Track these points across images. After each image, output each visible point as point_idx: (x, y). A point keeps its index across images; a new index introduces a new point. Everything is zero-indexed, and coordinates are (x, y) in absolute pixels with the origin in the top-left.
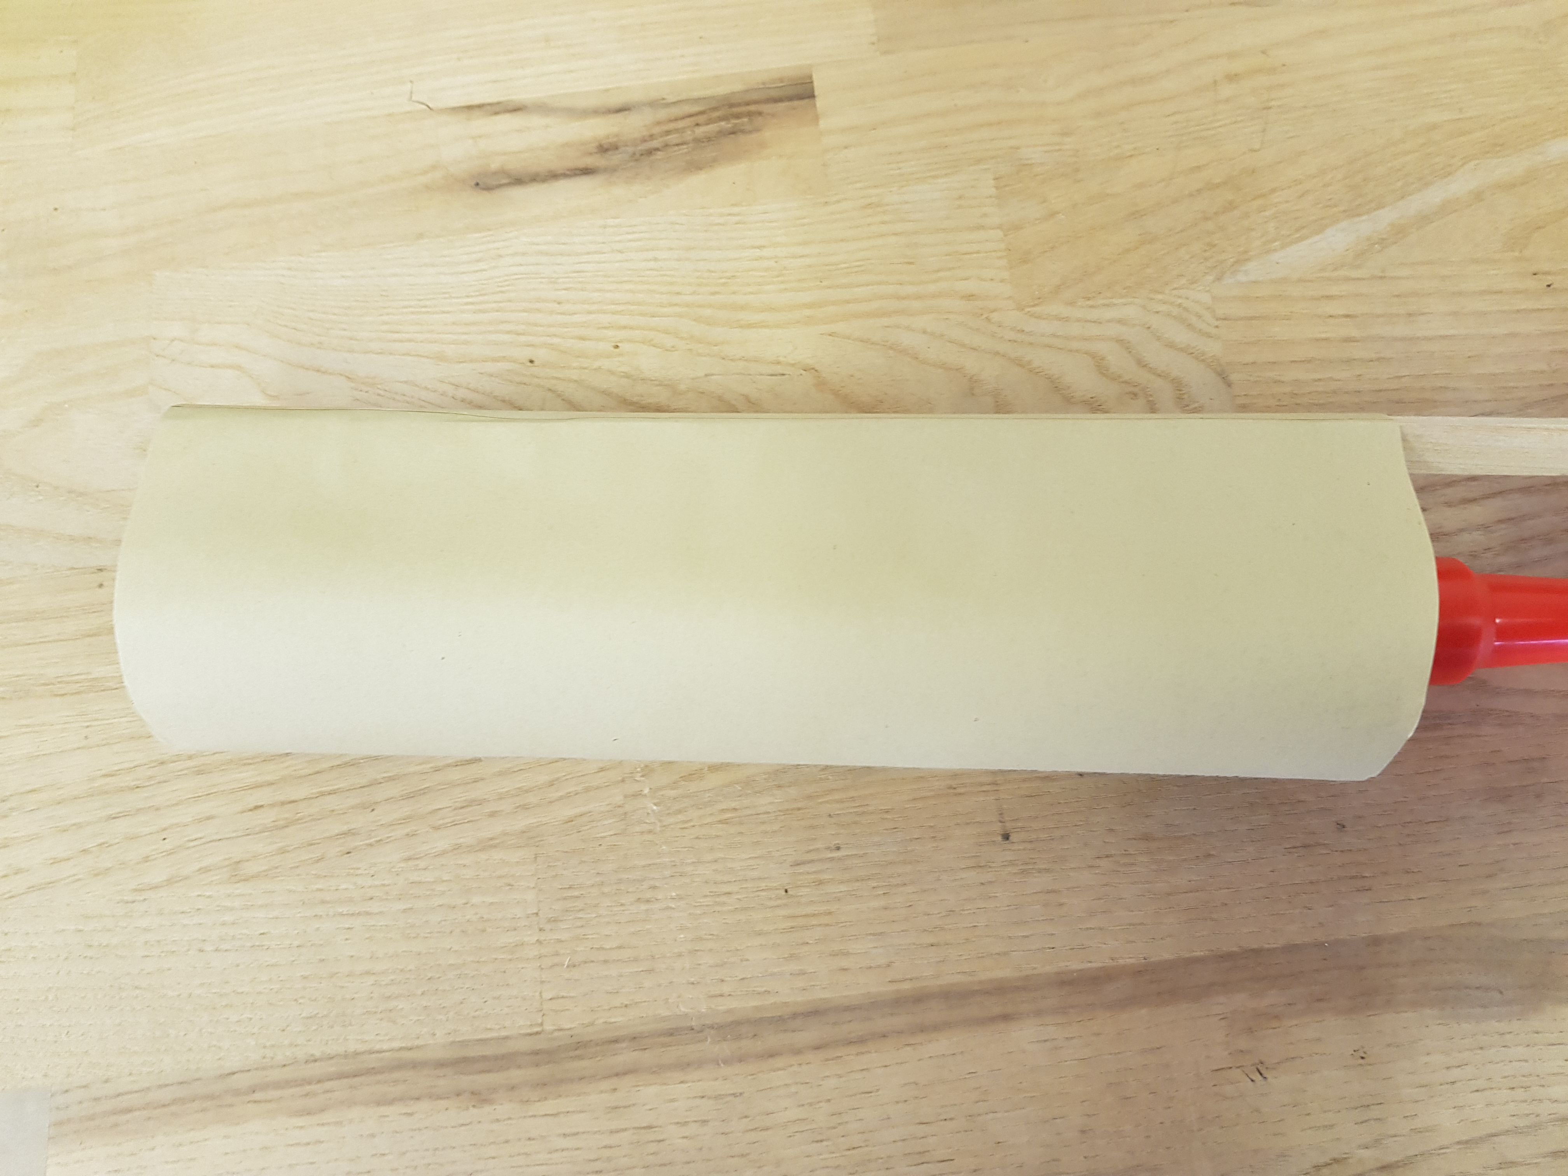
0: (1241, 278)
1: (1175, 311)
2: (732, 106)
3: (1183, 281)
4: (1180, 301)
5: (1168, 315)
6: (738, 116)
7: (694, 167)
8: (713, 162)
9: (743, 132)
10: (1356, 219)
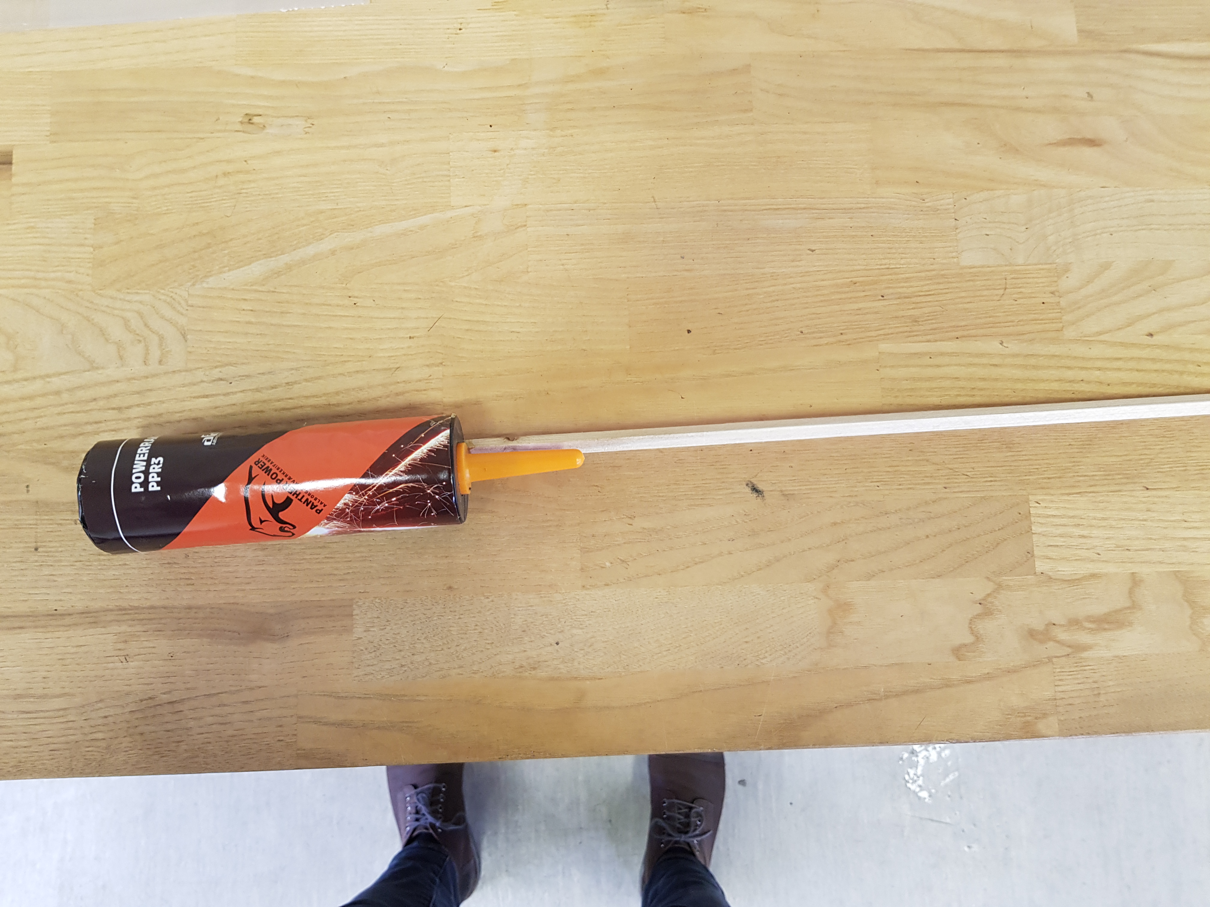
0: (205, 285)
1: (169, 299)
3: (176, 284)
4: (172, 294)
5: (165, 301)
10: (269, 259)
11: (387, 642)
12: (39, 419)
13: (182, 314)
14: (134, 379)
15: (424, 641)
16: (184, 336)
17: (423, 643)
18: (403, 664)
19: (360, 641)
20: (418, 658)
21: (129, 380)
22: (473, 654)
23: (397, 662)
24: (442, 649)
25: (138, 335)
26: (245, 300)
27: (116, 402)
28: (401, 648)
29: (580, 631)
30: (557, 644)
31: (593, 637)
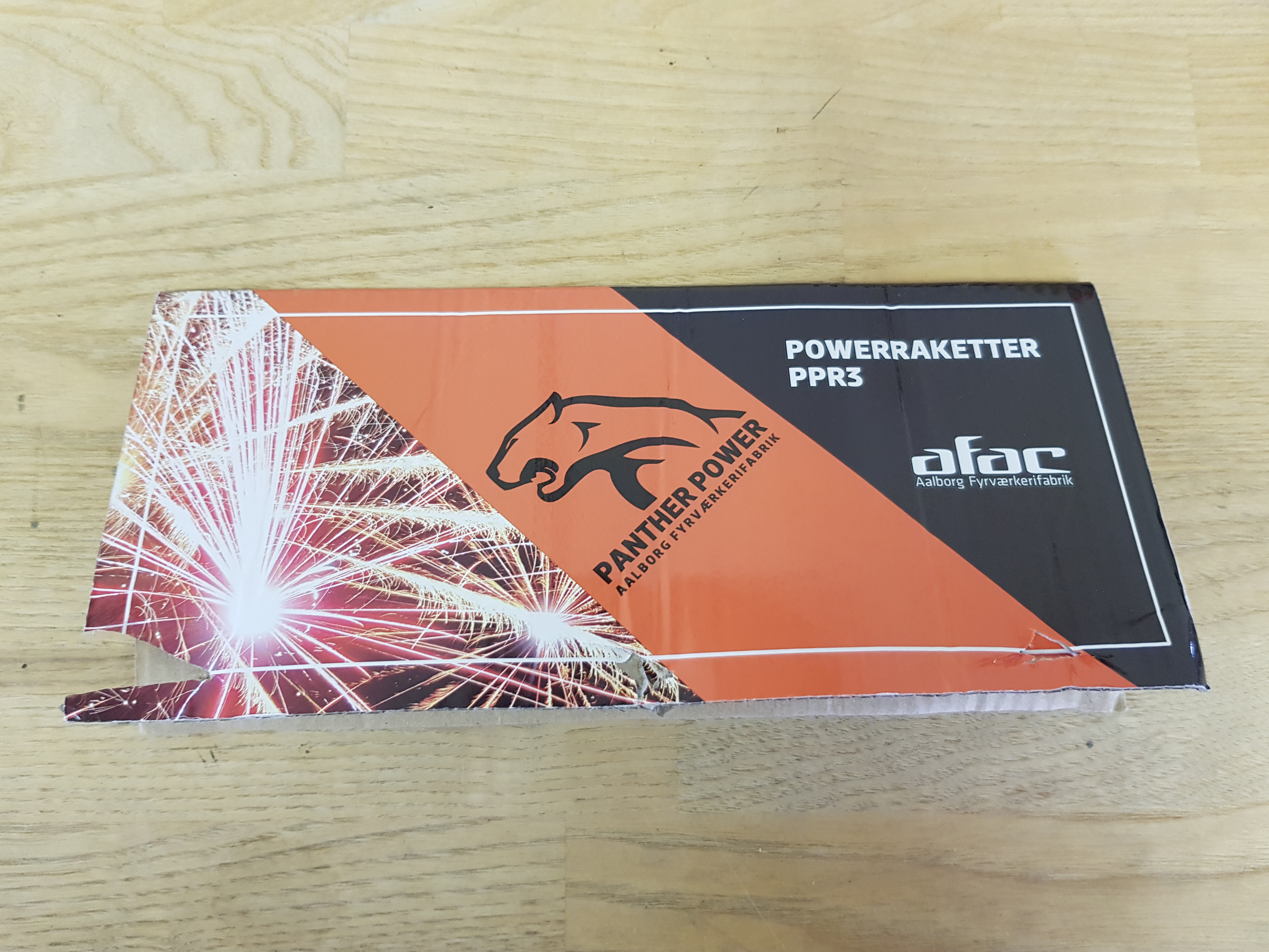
12: (47, 267)
13: (336, 72)
14: (239, 192)
16: (340, 114)
18: (779, 777)
20: (809, 767)
21: (230, 194)
22: (921, 762)
23: (768, 773)
24: (858, 750)
25: (248, 108)
26: (459, 49)
27: (203, 237)
28: (774, 744)
29: (1135, 719)
30: (1089, 744)
31: (1160, 733)
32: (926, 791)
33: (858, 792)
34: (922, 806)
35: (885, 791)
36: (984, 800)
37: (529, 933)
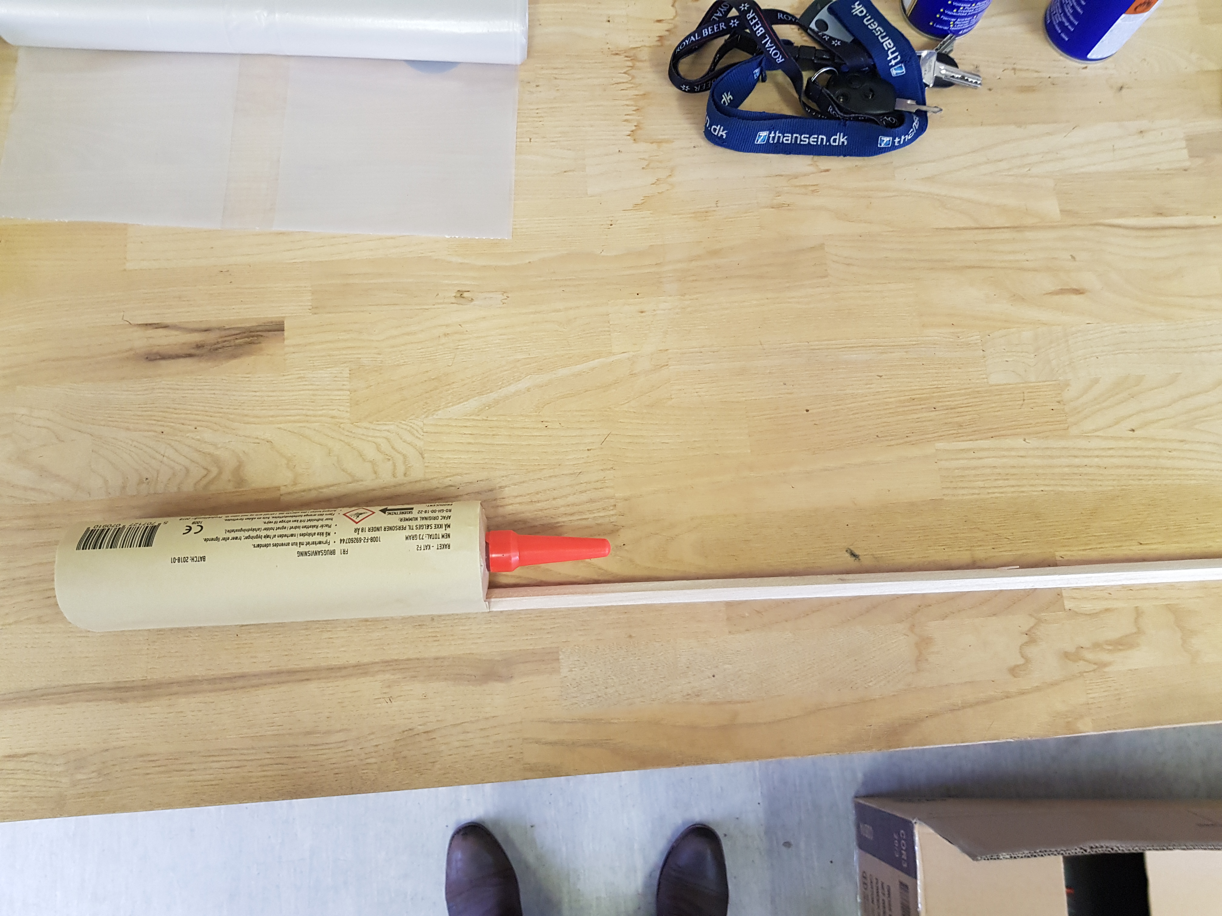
2: (251, 332)
6: (253, 336)
7: (234, 356)
8: (241, 355)
9: (254, 343)
11: (586, 679)
13: (419, 439)
14: (386, 488)
15: (613, 677)
16: (422, 455)
17: (613, 679)
18: (600, 695)
19: (565, 679)
20: (610, 691)
22: (651, 686)
23: (594, 694)
24: (628, 683)
25: (387, 455)
28: (597, 683)
29: (730, 666)
30: (714, 676)
31: (740, 670)
32: (653, 696)
33: (628, 699)
34: (652, 702)
35: (638, 697)
36: (675, 699)
37: (510, 758)
